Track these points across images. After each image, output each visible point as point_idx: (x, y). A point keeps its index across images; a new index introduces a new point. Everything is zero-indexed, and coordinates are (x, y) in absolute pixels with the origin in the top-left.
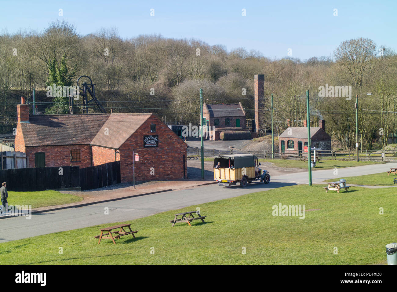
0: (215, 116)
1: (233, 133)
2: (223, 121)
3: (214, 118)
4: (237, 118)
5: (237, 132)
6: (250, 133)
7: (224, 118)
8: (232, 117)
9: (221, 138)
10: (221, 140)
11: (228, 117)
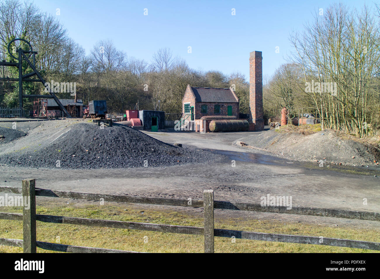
0: (202, 101)
1: (228, 123)
2: (212, 108)
3: (200, 104)
4: (229, 105)
5: (232, 121)
6: (247, 123)
7: (214, 104)
8: (223, 103)
9: (211, 129)
10: (211, 132)
11: (218, 103)
